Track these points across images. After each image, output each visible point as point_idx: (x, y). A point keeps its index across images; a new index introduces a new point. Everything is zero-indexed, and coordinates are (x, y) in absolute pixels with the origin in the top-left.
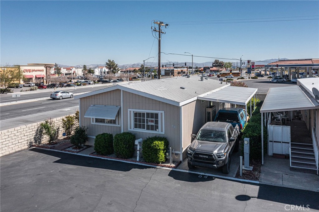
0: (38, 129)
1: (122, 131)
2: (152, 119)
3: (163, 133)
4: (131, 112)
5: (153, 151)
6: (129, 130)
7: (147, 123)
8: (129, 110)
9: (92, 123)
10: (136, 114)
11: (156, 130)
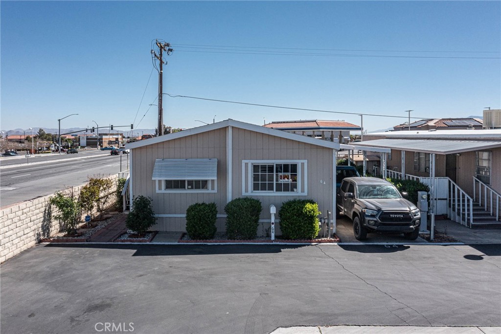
0: (46, 209)
1: (230, 198)
2: (286, 174)
3: (305, 194)
4: (248, 164)
5: (306, 220)
6: (243, 195)
7: (277, 180)
8: (244, 162)
9: (158, 191)
10: (256, 168)
11: (292, 190)
